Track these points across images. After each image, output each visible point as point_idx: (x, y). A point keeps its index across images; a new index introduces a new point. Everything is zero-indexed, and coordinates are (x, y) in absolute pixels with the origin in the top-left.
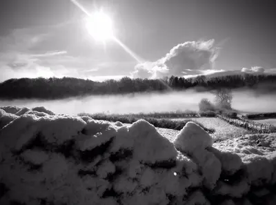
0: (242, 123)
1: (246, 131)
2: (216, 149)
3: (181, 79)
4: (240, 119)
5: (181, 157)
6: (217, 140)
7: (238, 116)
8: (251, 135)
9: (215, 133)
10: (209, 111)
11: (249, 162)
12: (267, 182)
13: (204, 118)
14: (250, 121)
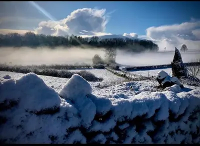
0: (122, 73)
1: (124, 79)
2: (94, 96)
3: (79, 37)
4: (121, 71)
5: (64, 103)
6: (104, 87)
7: (120, 68)
8: (127, 82)
9: (103, 81)
10: (100, 64)
11: (117, 104)
12: (128, 118)
13: (96, 70)
14: (127, 72)
